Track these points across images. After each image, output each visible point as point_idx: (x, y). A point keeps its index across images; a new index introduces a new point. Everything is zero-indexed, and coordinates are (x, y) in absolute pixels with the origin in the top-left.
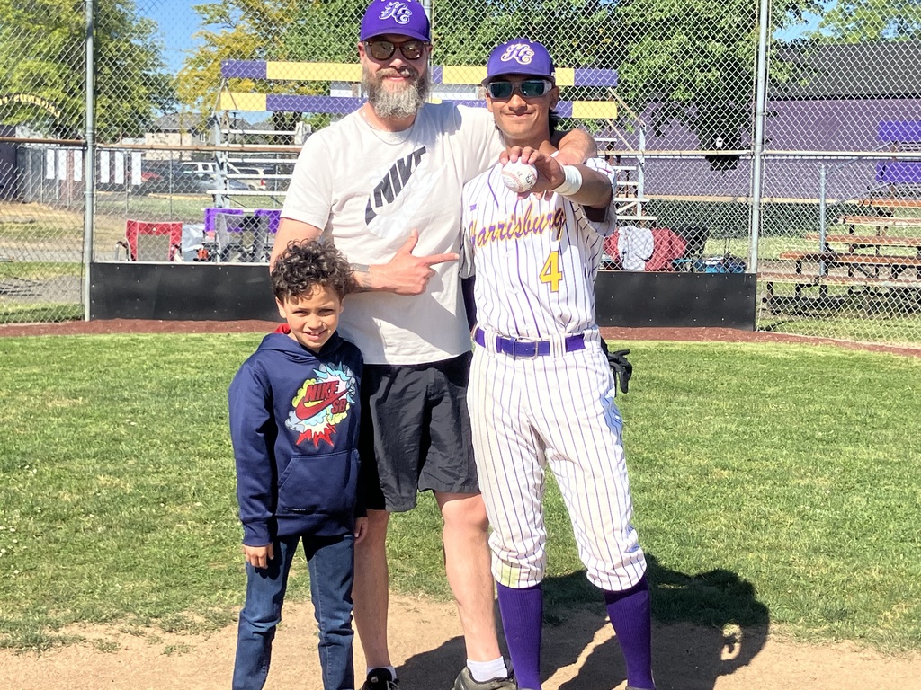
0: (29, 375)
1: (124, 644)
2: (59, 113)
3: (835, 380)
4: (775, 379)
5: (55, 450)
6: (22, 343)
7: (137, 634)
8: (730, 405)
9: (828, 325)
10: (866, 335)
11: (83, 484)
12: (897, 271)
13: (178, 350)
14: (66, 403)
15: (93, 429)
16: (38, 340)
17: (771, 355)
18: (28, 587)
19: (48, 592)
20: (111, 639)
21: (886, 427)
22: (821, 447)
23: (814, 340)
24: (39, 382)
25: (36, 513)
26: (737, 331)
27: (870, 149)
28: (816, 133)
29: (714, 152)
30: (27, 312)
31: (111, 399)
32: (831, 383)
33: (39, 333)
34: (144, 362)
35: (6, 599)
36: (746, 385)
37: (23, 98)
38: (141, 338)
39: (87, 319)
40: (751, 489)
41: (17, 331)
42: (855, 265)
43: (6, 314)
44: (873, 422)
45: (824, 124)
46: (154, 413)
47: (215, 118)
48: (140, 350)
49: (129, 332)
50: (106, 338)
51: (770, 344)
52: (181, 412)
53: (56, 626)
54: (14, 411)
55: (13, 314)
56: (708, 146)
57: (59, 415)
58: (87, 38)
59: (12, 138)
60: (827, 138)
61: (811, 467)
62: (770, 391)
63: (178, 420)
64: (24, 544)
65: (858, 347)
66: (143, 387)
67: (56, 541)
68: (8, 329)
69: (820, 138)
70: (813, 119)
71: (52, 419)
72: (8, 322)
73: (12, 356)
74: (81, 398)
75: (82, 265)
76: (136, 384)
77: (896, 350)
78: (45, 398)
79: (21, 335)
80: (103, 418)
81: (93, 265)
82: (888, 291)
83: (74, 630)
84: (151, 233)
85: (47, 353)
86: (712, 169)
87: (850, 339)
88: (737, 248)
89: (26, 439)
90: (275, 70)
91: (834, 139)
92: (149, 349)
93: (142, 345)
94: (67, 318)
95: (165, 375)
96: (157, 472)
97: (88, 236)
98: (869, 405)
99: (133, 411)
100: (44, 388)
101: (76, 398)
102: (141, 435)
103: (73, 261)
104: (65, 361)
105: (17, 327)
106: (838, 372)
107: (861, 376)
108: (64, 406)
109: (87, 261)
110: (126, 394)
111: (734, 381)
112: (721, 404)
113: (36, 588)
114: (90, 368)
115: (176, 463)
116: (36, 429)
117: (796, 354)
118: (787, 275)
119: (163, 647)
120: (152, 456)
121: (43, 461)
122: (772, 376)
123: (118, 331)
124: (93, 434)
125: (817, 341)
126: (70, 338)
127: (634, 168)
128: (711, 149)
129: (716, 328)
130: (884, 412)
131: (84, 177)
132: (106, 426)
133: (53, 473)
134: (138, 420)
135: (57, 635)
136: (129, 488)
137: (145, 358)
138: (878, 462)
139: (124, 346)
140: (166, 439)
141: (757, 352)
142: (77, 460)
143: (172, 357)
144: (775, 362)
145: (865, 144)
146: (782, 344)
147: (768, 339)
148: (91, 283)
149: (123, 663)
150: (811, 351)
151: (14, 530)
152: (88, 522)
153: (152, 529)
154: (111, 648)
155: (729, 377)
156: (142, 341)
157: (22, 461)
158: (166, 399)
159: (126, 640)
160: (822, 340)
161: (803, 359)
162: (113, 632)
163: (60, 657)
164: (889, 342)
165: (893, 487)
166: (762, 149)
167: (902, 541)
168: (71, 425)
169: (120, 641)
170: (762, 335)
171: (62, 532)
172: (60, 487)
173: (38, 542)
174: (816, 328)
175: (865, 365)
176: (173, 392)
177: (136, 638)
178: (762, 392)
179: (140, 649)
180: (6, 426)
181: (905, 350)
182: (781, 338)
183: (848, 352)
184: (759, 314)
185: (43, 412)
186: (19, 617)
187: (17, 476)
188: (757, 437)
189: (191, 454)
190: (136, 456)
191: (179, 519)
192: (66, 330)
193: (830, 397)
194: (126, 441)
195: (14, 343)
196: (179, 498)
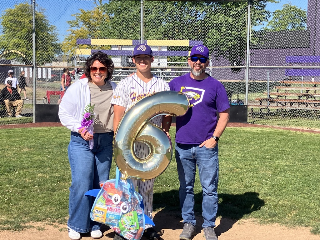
0: (15, 141)
1: (47, 228)
2: (25, 56)
3: (273, 139)
4: (254, 139)
5: (24, 165)
6: (13, 131)
7: (50, 225)
8: (239, 148)
9: (270, 121)
10: (282, 125)
11: (33, 176)
12: (292, 104)
13: (63, 132)
14: (27, 150)
15: (36, 158)
16: (18, 129)
17: (253, 131)
18: (16, 210)
19: (22, 211)
20: (43, 227)
21: (289, 154)
22: (268, 161)
23: (266, 126)
24: (19, 143)
25: (18, 186)
26: (242, 124)
27: (283, 65)
28: (266, 61)
29: (234, 67)
30: (15, 120)
31: (42, 148)
32: (271, 140)
33: (18, 127)
34: (52, 136)
35: (9, 214)
36: (244, 141)
37: (13, 51)
38: (51, 128)
39: (34, 122)
40: (246, 175)
41: (12, 127)
42: (279, 102)
43: (8, 121)
44: (285, 153)
45: (268, 57)
46: (56, 153)
47: (75, 57)
48: (51, 132)
49: (47, 126)
50: (40, 128)
51: (252, 128)
52: (64, 152)
53: (25, 223)
54: (11, 153)
55: (10, 121)
56: (231, 65)
57: (25, 154)
58: (33, 33)
59: (9, 65)
60: (269, 62)
61: (265, 167)
62: (252, 143)
63: (63, 155)
64: (14, 196)
65: (280, 128)
66: (52, 144)
67: (25, 195)
68: (8, 126)
69: (267, 62)
70: (265, 56)
71: (23, 155)
72: (9, 124)
73: (10, 134)
74: (32, 148)
75: (32, 105)
76: (50, 143)
77: (292, 129)
78: (21, 148)
79: (13, 128)
80: (39, 155)
81: (36, 105)
82: (289, 110)
83: (31, 224)
84: (54, 94)
85: (21, 134)
86: (233, 72)
87: (277, 126)
88: (241, 97)
89: (15, 162)
90: (94, 42)
91: (271, 62)
92: (54, 132)
93: (52, 131)
94: (28, 122)
95: (59, 140)
96: (57, 172)
97: (34, 96)
98: (284, 147)
99: (49, 152)
100: (20, 145)
101: (31, 148)
102: (52, 160)
103: (30, 103)
104: (27, 136)
105: (12, 125)
106: (274, 136)
107: (281, 138)
108: (27, 151)
109: (34, 103)
110: (47, 147)
111: (241, 140)
112: (237, 147)
113: (18, 210)
114: (35, 138)
115: (63, 169)
116: (18, 158)
117: (260, 131)
118: (257, 106)
119: (59, 229)
120: (55, 167)
121: (20, 169)
122: (253, 138)
123: (44, 126)
124: (36, 160)
125: (267, 127)
126: (29, 129)
127: (208, 72)
128: (233, 66)
129: (235, 123)
130: (288, 149)
131: (33, 77)
132: (40, 157)
133: (23, 173)
134: (51, 155)
135: (25, 225)
136: (48, 177)
137: (52, 135)
138: (286, 165)
139: (46, 131)
140: (59, 161)
141: (248, 130)
142: (31, 169)
143: (61, 134)
144: (254, 133)
145: (281, 64)
146: (256, 128)
147: (252, 126)
148: (35, 111)
149: (46, 234)
150: (265, 130)
151: (11, 192)
152: (35, 188)
153: (55, 190)
154: (42, 229)
155: (239, 138)
156: (52, 129)
157: (13, 169)
158: (59, 148)
159: (47, 227)
160: (268, 126)
161: (262, 132)
162: (43, 224)
163: (26, 233)
164: (290, 127)
165: (291, 174)
166: (249, 66)
167: (294, 191)
168: (29, 157)
169: (45, 227)
170: (249, 125)
171: (26, 192)
172: (26, 177)
173: (19, 195)
174: (266, 122)
175: (282, 134)
176: (62, 146)
177: (50, 226)
178: (250, 143)
179: (52, 229)
180: (8, 158)
181: (295, 129)
182: (255, 126)
183: (277, 130)
184: (249, 118)
185: (20, 153)
186: (13, 220)
187: (12, 174)
188: (248, 158)
189: (68, 166)
190: (50, 167)
191: (64, 187)
192: (27, 126)
193: (271, 145)
194: (47, 162)
195: (11, 130)
196: (64, 180)
